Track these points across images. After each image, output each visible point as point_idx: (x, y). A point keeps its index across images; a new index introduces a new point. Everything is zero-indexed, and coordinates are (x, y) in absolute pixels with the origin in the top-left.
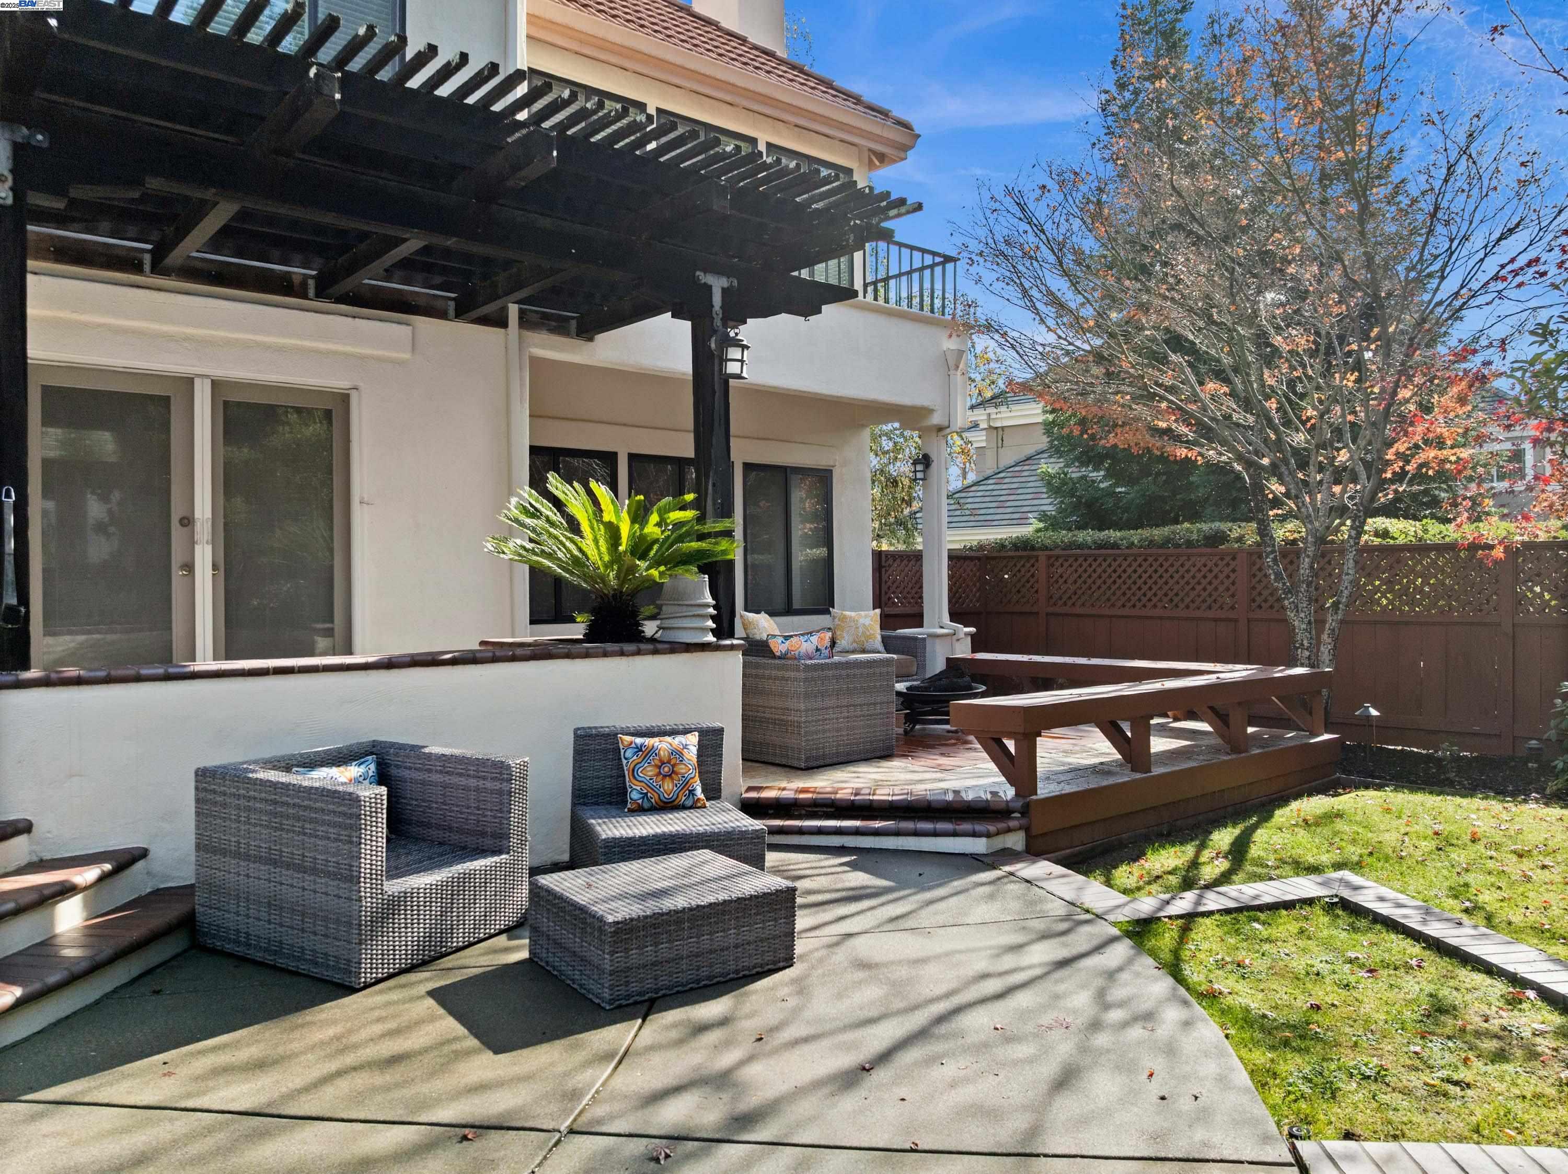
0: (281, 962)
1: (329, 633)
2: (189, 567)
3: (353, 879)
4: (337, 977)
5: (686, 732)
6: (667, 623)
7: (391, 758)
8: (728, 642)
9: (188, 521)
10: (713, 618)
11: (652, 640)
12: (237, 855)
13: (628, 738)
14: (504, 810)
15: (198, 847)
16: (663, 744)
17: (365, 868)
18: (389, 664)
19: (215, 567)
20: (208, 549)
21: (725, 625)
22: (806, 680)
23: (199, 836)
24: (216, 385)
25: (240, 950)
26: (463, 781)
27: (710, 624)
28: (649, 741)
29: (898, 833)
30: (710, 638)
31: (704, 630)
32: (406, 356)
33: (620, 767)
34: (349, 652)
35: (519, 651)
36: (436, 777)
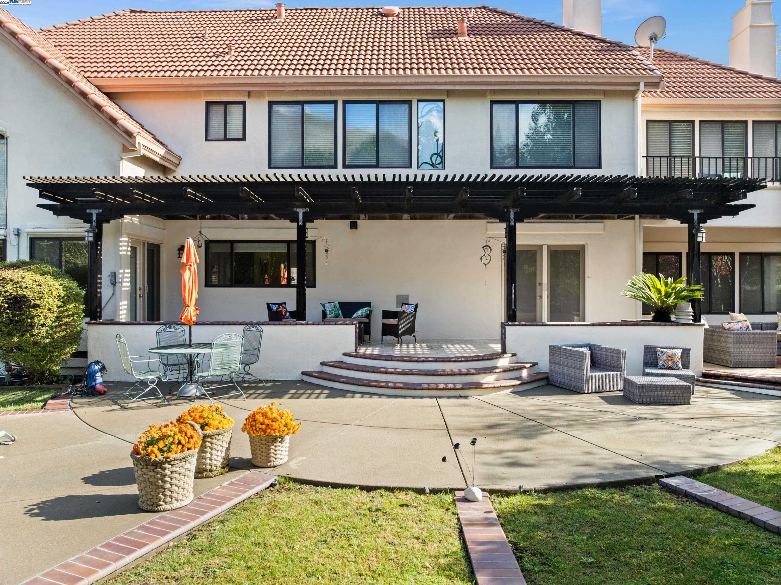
0: (567, 388)
1: (578, 315)
2: (541, 296)
3: (583, 370)
4: (579, 391)
5: (678, 348)
6: (678, 317)
7: (593, 348)
8: (698, 323)
9: (541, 284)
10: (693, 316)
11: (673, 322)
12: (558, 364)
13: (659, 349)
14: (619, 361)
15: (550, 362)
16: (669, 352)
17: (585, 368)
18: (593, 325)
19: (548, 297)
20: (546, 292)
21: (698, 318)
22: (734, 338)
23: (550, 360)
24: (548, 247)
25: (558, 385)
26: (609, 354)
27: (691, 318)
28: (665, 350)
29: (753, 387)
30: (691, 322)
31: (690, 319)
32: (602, 232)
33: (657, 357)
34: (584, 321)
35: (628, 323)
36: (603, 353)
